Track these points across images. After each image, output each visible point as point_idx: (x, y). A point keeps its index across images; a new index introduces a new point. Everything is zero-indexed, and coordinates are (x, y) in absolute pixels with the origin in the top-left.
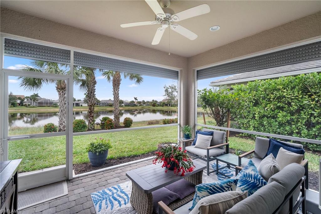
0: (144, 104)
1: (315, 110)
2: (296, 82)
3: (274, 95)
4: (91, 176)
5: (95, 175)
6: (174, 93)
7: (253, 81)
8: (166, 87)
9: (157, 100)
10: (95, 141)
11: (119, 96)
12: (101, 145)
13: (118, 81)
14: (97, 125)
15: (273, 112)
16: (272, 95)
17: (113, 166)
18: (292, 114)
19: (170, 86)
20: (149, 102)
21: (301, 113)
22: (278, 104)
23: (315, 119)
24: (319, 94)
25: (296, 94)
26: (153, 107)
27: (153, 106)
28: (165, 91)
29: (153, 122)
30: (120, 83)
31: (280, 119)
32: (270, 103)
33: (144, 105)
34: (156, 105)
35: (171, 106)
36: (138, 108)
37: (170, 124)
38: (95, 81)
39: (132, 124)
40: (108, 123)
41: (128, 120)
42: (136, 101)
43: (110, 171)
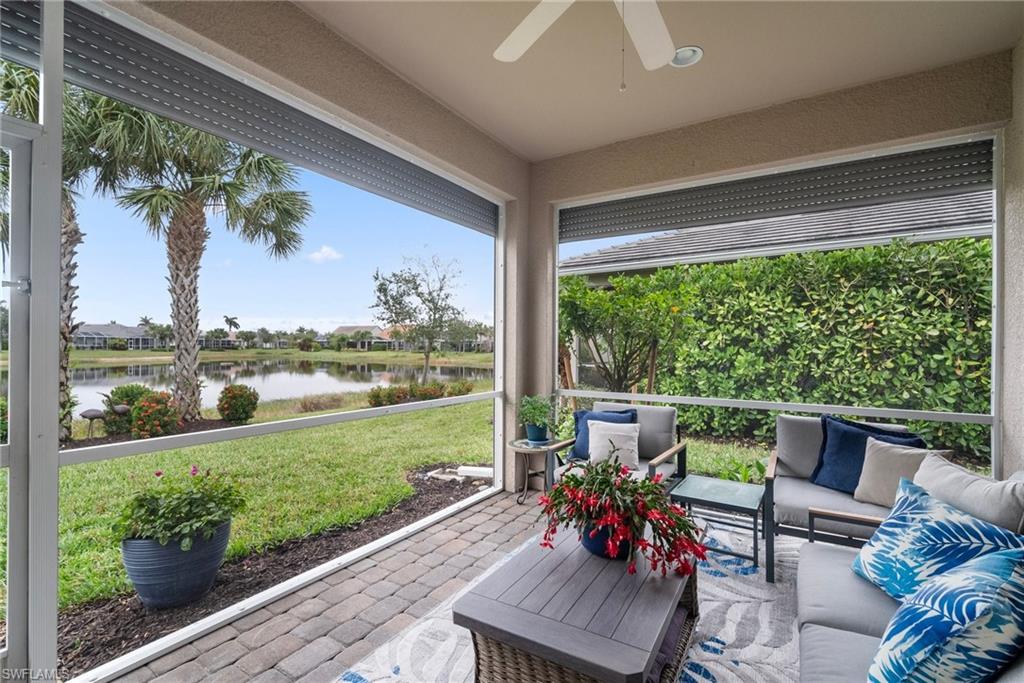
0: (266, 342)
1: (821, 346)
2: (778, 273)
3: (727, 305)
4: (169, 661)
5: (191, 651)
6: (406, 299)
7: (672, 268)
8: (380, 278)
9: (315, 330)
10: (157, 486)
11: (196, 301)
12: (202, 498)
13: (194, 239)
14: (92, 419)
15: (723, 354)
16: (720, 307)
17: (266, 588)
18: (768, 356)
19: (394, 275)
20: (285, 334)
21: (789, 353)
22: (737, 332)
23: (818, 368)
24: (827, 305)
25: (779, 305)
26: (302, 353)
27: (302, 349)
28: (380, 290)
29: (321, 401)
30: (203, 249)
31: (741, 372)
32: (714, 330)
33: (268, 345)
34: (313, 344)
35: (369, 350)
36: (242, 355)
37: (397, 403)
38: (76, 231)
39: (254, 409)
40: (150, 407)
41: (241, 396)
42: (233, 329)
43: (265, 614)
